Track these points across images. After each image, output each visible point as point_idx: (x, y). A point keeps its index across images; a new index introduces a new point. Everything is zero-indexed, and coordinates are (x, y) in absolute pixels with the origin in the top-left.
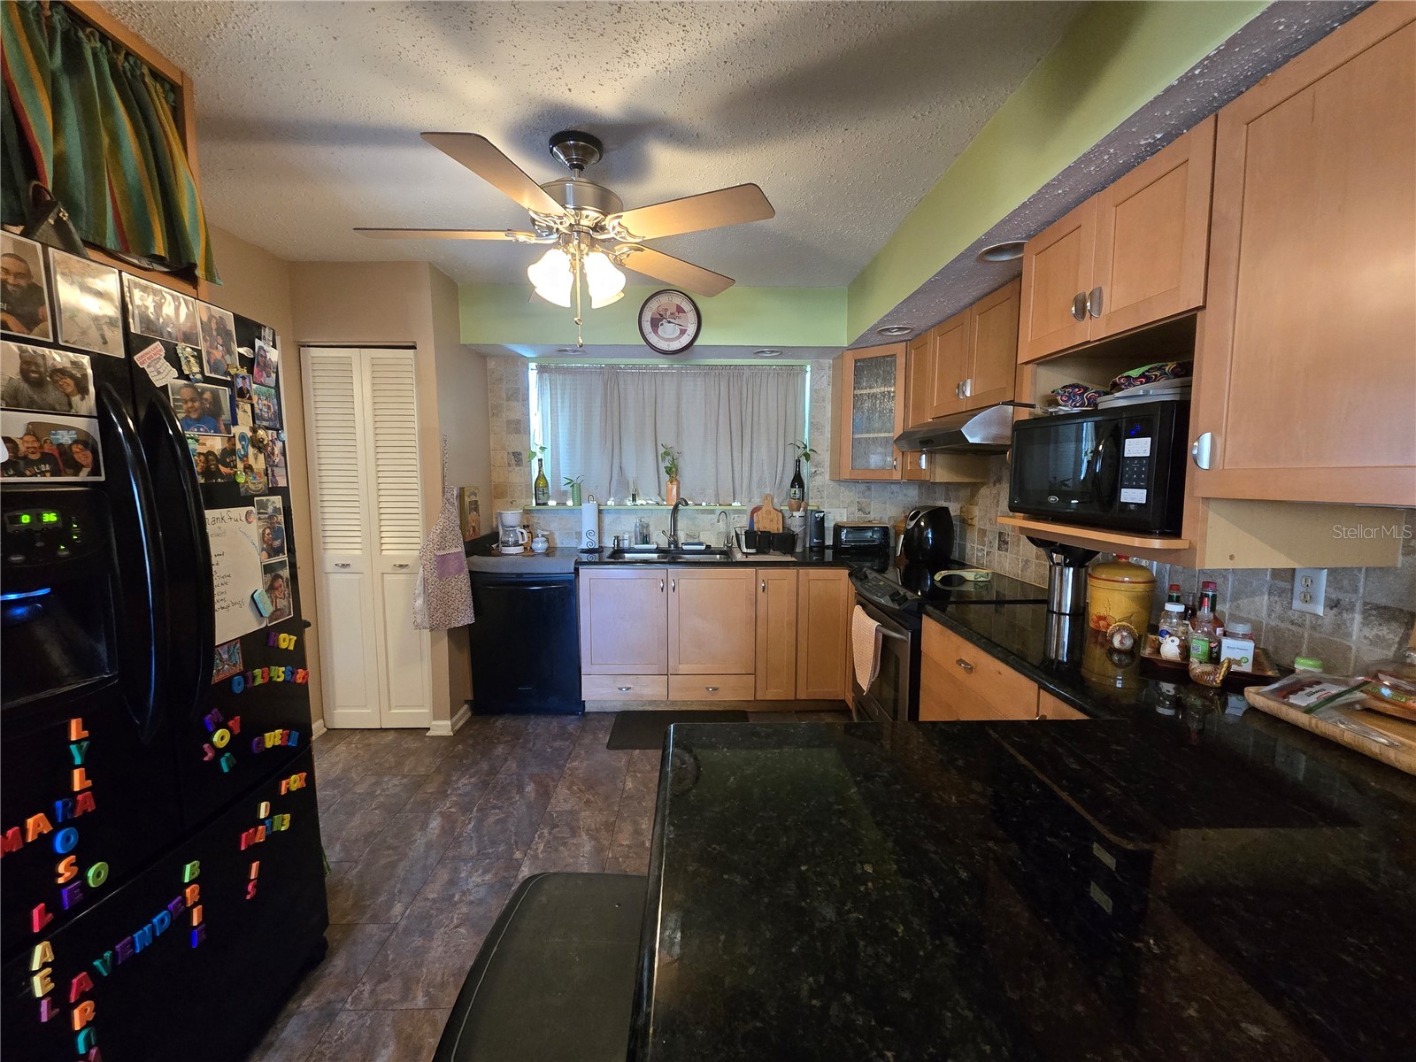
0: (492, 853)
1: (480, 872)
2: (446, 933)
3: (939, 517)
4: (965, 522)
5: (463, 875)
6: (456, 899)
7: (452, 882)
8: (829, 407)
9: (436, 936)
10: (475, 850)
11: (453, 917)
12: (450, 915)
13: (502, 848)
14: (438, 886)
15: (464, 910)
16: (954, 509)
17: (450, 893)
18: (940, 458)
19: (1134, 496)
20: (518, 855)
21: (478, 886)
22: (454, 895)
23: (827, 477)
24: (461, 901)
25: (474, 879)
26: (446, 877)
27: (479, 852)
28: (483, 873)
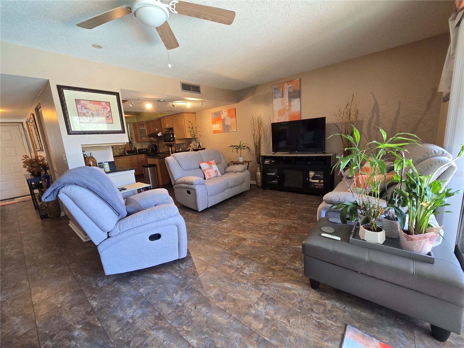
3: (155, 146)
4: (158, 146)
8: (133, 130)
16: (157, 144)
18: (154, 138)
19: (172, 139)
23: (135, 142)
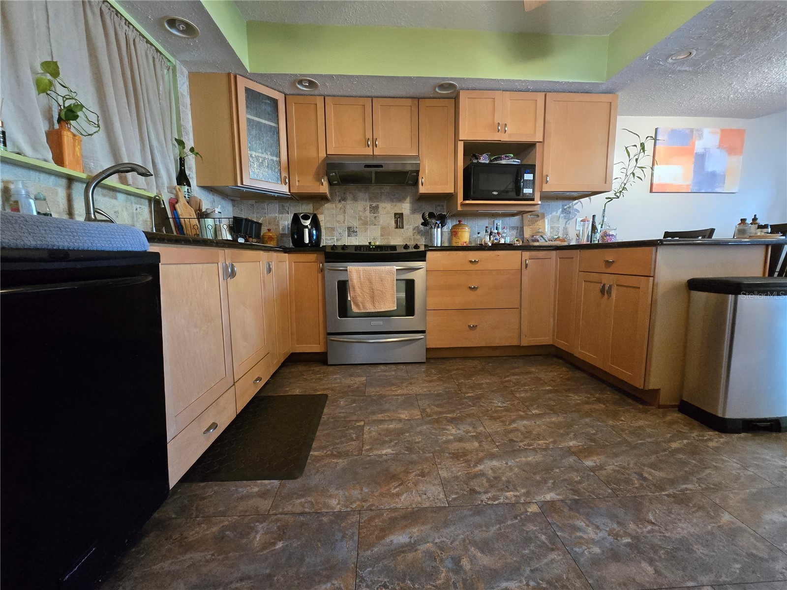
0: (545, 534)
1: (580, 534)
2: (666, 530)
5: (597, 550)
6: (629, 540)
7: (615, 556)
9: (678, 536)
10: (553, 555)
11: (649, 532)
12: (648, 535)
13: (531, 527)
14: (631, 570)
15: (632, 526)
17: (628, 550)
20: (533, 509)
21: (598, 527)
22: (628, 545)
24: (627, 534)
25: (592, 535)
26: (613, 568)
27: (553, 550)
28: (579, 529)
